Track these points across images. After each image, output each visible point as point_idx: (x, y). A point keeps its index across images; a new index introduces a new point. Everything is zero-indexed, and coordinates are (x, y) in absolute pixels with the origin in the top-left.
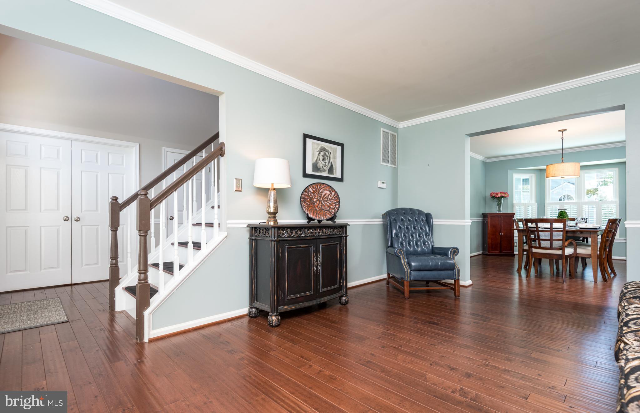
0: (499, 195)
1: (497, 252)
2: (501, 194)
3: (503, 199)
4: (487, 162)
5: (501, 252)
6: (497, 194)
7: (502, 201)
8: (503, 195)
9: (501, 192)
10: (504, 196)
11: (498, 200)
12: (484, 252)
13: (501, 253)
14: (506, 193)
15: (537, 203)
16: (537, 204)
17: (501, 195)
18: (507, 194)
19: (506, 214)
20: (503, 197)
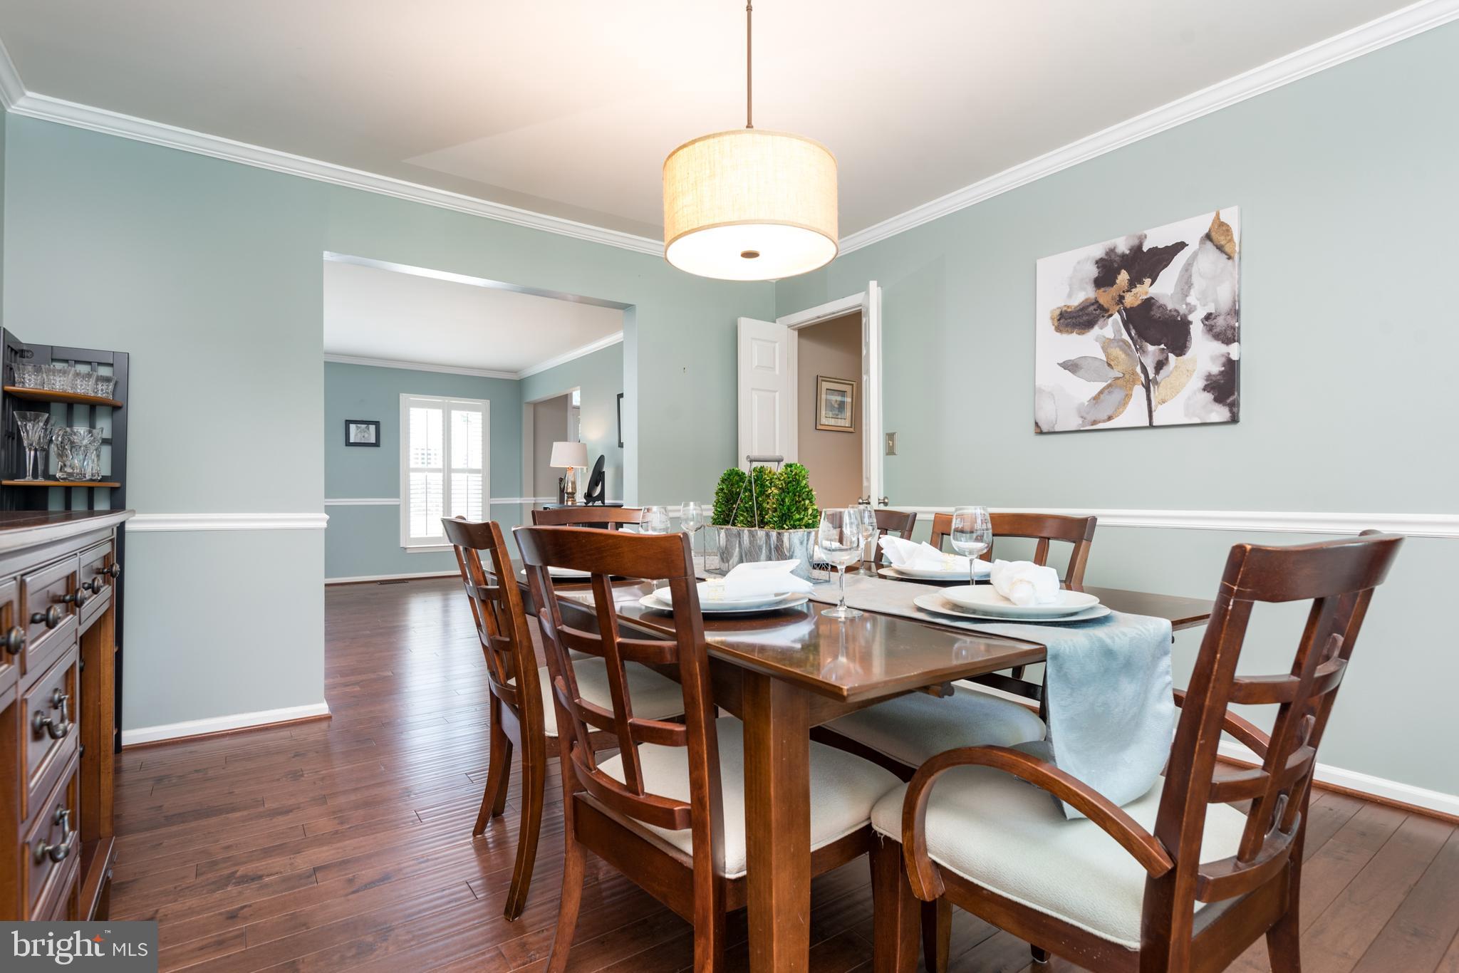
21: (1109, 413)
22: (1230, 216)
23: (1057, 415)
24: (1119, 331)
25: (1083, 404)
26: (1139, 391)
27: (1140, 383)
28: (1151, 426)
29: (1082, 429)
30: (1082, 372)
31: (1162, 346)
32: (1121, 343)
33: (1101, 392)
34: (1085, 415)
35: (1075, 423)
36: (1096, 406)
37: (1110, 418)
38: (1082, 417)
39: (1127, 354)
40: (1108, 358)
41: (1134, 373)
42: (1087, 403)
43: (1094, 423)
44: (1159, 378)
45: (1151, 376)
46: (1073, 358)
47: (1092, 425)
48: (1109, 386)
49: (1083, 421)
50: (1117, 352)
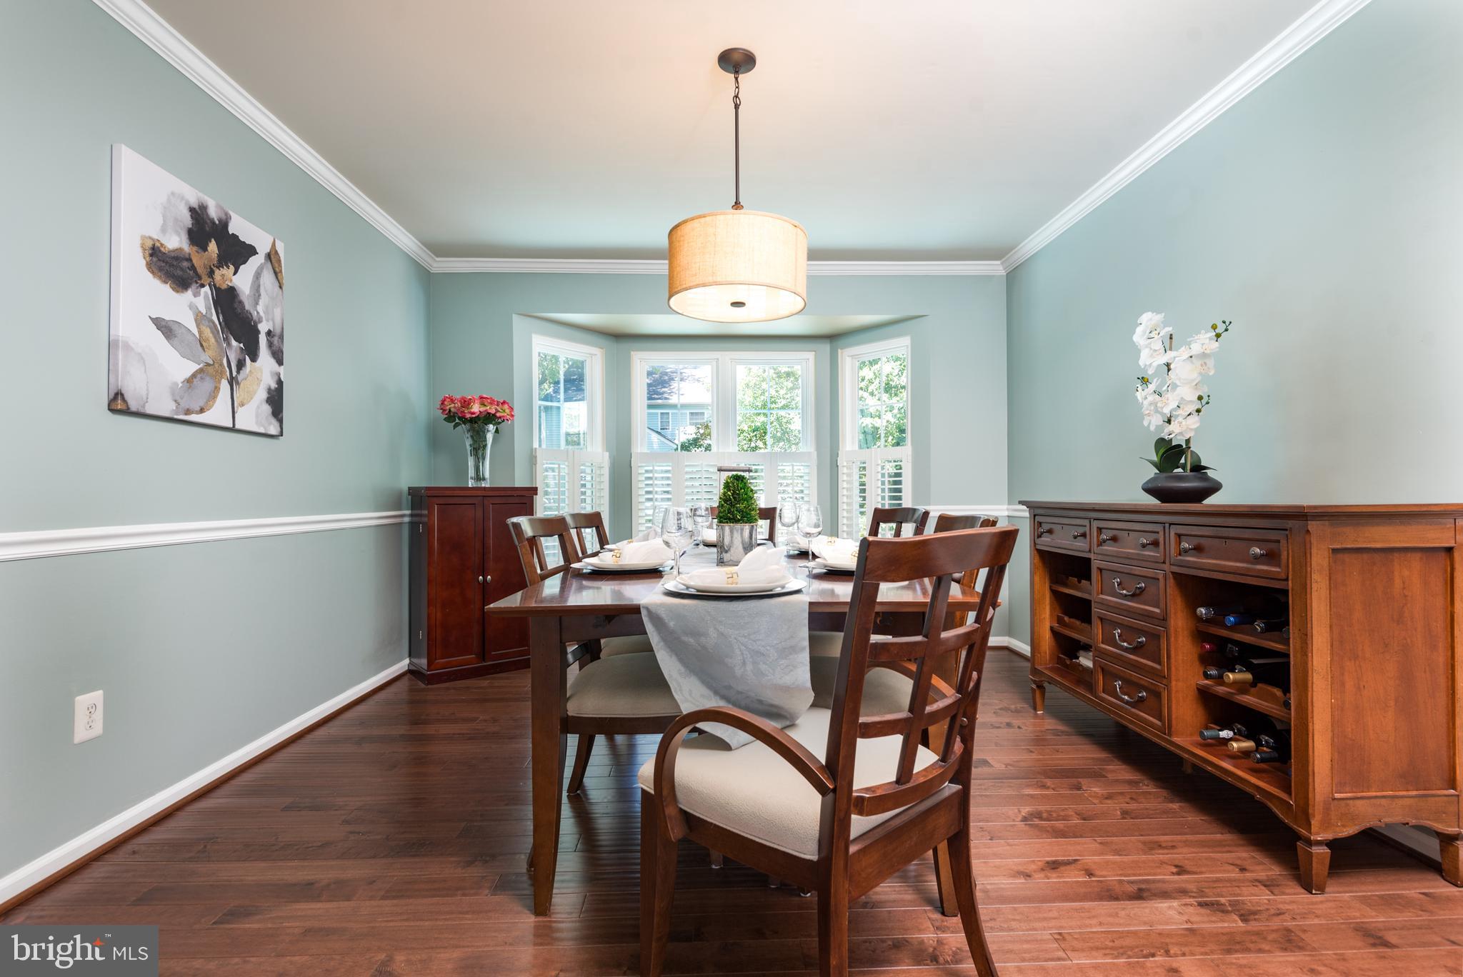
0: (476, 408)
1: (468, 660)
2: (484, 405)
3: (491, 427)
4: (433, 270)
5: (483, 656)
6: (466, 403)
7: (490, 437)
8: (493, 411)
9: (481, 398)
10: (494, 415)
11: (472, 430)
12: (415, 660)
13: (484, 660)
14: (504, 403)
15: (608, 453)
16: (610, 457)
17: (483, 409)
18: (506, 407)
19: (503, 493)
20: (489, 418)
21: (201, 403)
22: (280, 248)
23: (148, 390)
24: (210, 309)
25: (176, 384)
26: (225, 385)
27: (226, 378)
28: (233, 429)
29: (176, 417)
30: (176, 341)
31: (242, 345)
32: (211, 324)
33: (194, 376)
34: (178, 398)
35: (167, 408)
36: (190, 391)
37: (202, 411)
38: (176, 401)
39: (217, 341)
40: (200, 336)
41: (221, 365)
42: (181, 385)
43: (188, 412)
44: (240, 378)
45: (234, 374)
46: (167, 318)
47: (186, 414)
48: (201, 371)
49: (177, 407)
50: (208, 333)
